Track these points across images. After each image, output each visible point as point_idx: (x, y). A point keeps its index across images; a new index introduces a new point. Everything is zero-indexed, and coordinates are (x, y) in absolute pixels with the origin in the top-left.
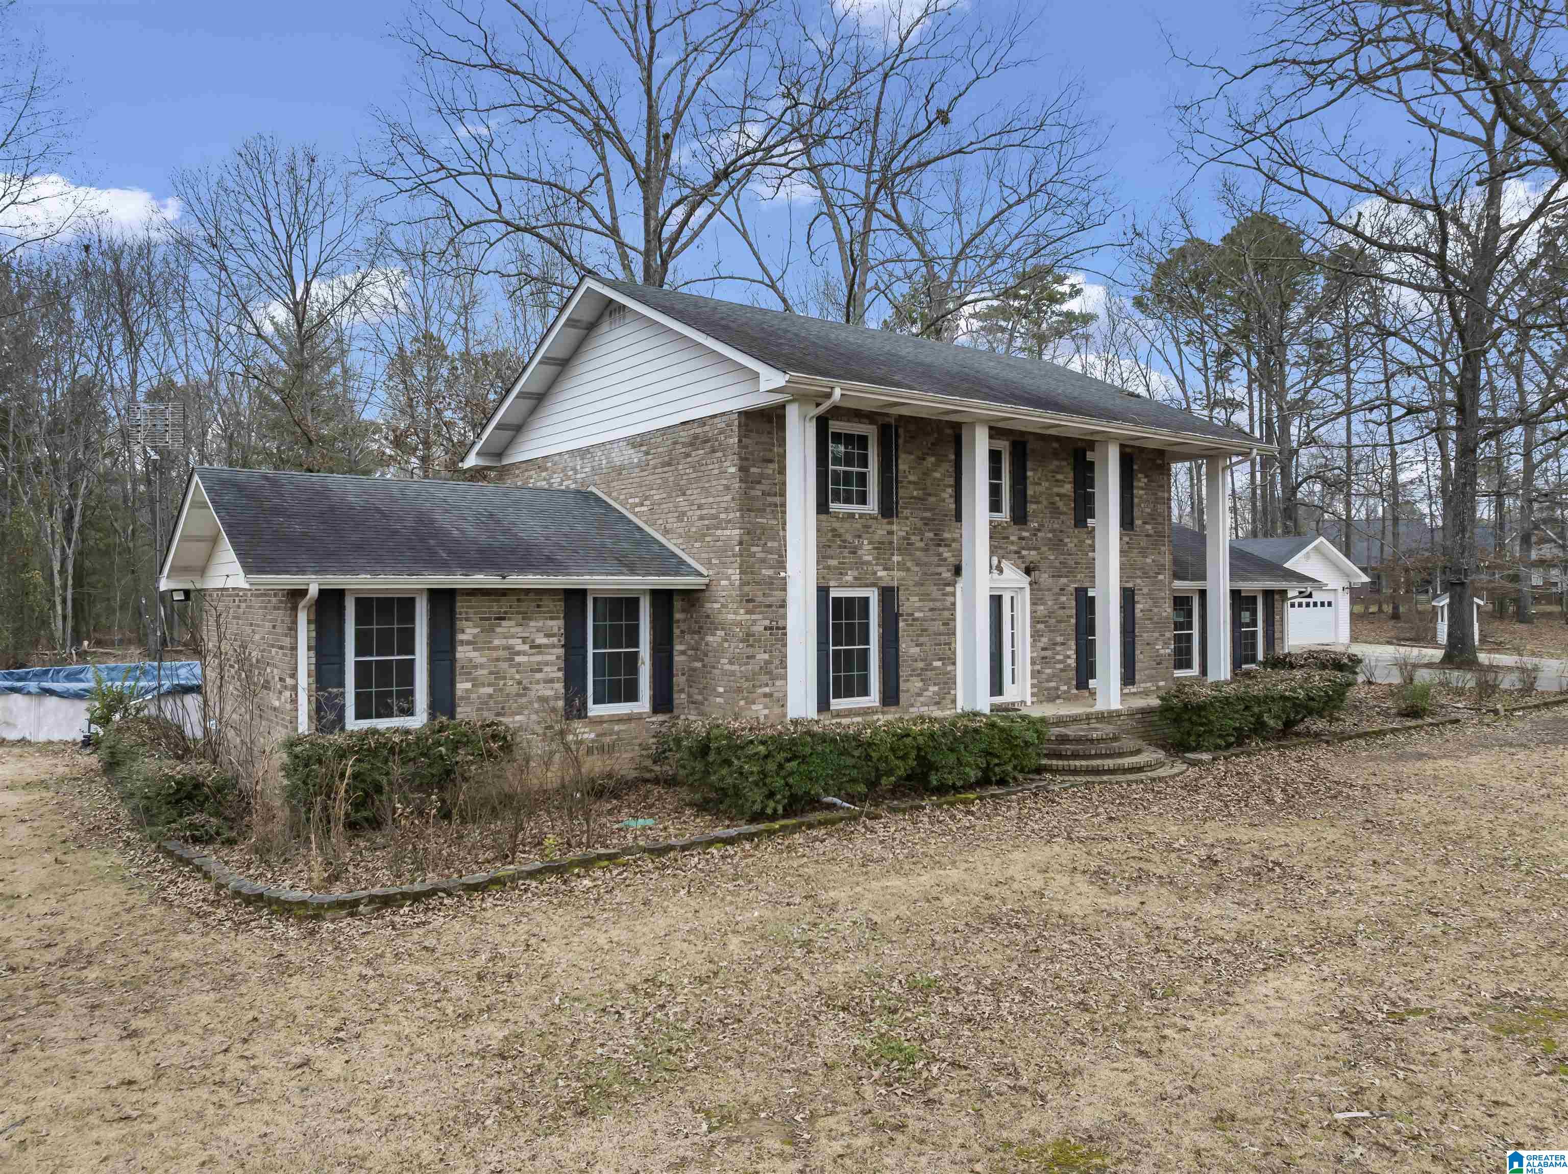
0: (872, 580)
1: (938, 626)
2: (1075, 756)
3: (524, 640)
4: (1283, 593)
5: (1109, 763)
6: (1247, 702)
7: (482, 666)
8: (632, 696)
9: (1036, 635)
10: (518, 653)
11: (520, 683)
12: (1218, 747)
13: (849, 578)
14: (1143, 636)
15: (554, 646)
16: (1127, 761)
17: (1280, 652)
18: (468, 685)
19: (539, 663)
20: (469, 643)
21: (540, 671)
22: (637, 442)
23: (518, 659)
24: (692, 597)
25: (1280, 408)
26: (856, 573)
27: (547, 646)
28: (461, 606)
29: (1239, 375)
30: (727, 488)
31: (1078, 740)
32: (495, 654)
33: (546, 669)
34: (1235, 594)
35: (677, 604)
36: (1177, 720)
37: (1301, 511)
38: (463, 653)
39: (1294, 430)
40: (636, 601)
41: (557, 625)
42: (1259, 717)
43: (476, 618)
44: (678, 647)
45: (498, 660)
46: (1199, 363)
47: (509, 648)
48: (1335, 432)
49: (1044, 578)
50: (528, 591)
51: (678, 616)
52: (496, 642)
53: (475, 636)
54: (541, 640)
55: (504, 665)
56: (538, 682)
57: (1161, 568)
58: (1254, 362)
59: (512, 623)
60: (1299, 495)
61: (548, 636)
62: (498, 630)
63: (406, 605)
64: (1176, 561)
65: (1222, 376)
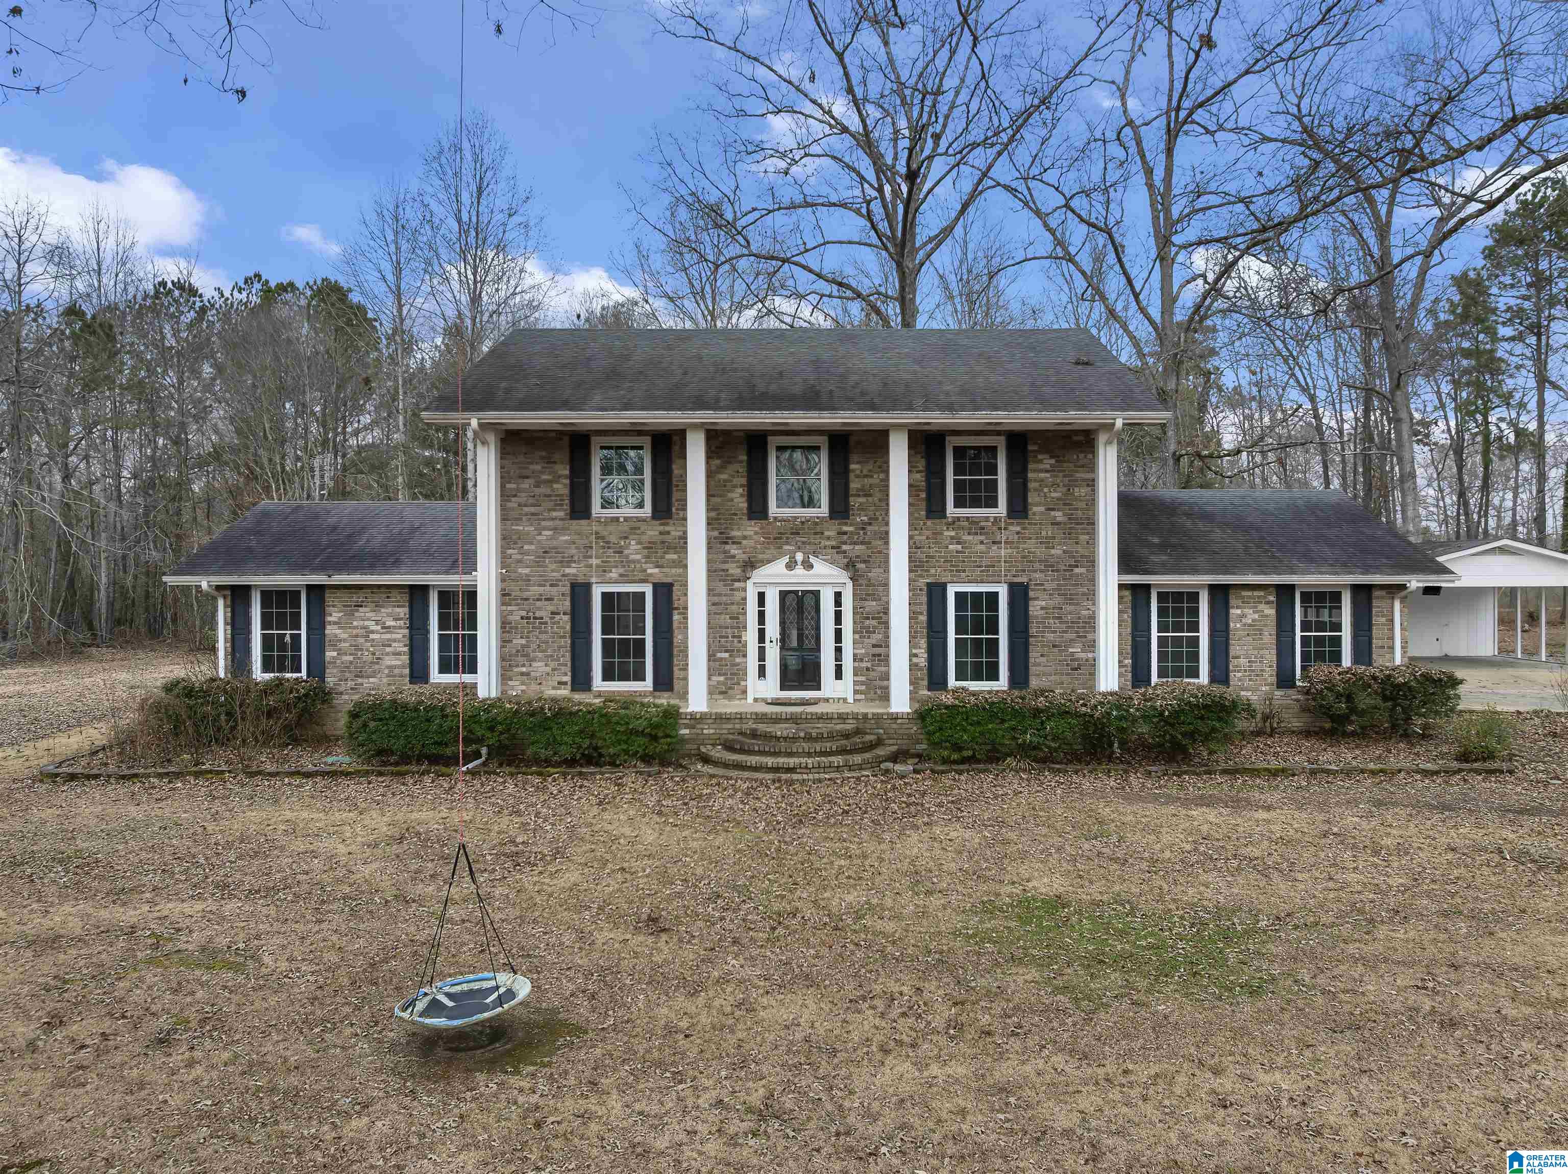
0: (641, 576)
3: (377, 622)
7: (345, 640)
8: (472, 669)
10: (373, 632)
11: (374, 654)
13: (614, 575)
15: (400, 628)
18: (335, 654)
19: (388, 640)
20: (335, 623)
21: (390, 646)
23: (372, 636)
26: (621, 571)
27: (394, 627)
28: (329, 597)
32: (355, 632)
33: (394, 644)
38: (330, 630)
40: (475, 593)
41: (403, 611)
43: (339, 605)
45: (357, 636)
47: (365, 628)
50: (379, 586)
52: (355, 623)
53: (340, 618)
54: (390, 623)
55: (362, 640)
56: (387, 654)
59: (367, 609)
61: (396, 619)
62: (356, 614)
63: (296, 595)
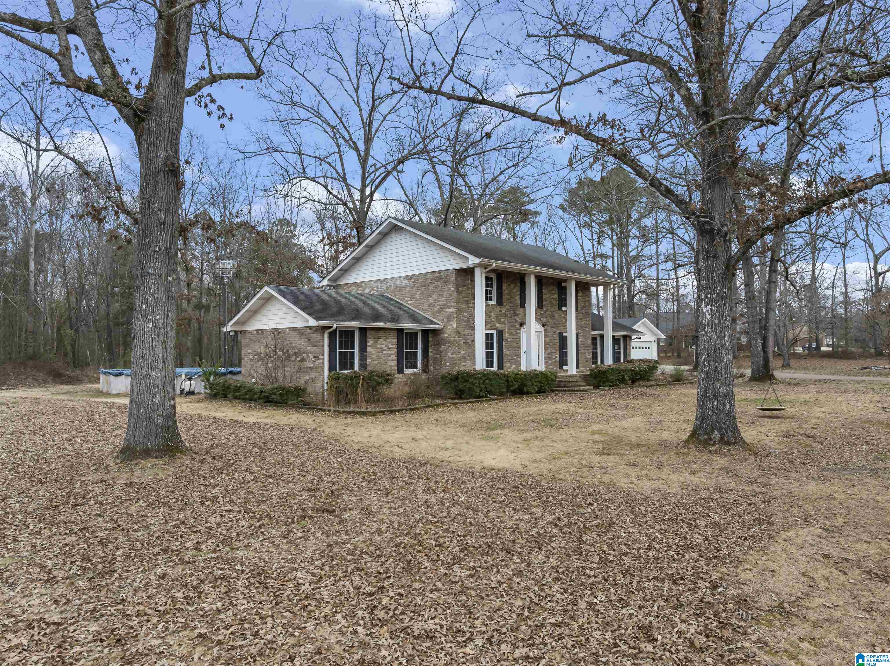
0: (495, 327)
1: (514, 344)
2: (565, 386)
3: (386, 346)
4: (630, 337)
5: (576, 388)
6: (619, 371)
7: (374, 354)
8: (416, 367)
9: (546, 349)
10: (384, 350)
11: (385, 361)
12: (610, 386)
14: (581, 351)
15: (394, 348)
16: (582, 388)
17: (629, 359)
18: (370, 360)
19: (390, 354)
20: (370, 346)
21: (390, 357)
22: (408, 278)
23: (384, 352)
24: (435, 333)
25: (627, 260)
27: (392, 348)
28: (369, 334)
29: (608, 243)
30: (451, 295)
31: (565, 382)
32: (378, 350)
33: (392, 356)
34: (613, 336)
35: (430, 335)
36: (595, 378)
37: (636, 308)
38: (369, 349)
39: (633, 272)
40: (416, 334)
41: (395, 341)
42: (623, 376)
43: (372, 338)
44: (430, 350)
45: (378, 352)
46: (590, 237)
47: (381, 348)
48: (651, 272)
49: (549, 328)
50: (387, 329)
51: (430, 339)
52: (378, 346)
53: (372, 344)
54: (391, 346)
55: (380, 354)
56: (390, 361)
57: (587, 326)
58: (615, 238)
59: (383, 340)
60: (635, 300)
62: (379, 342)
63: (353, 332)
64: (592, 325)
65: (600, 243)
